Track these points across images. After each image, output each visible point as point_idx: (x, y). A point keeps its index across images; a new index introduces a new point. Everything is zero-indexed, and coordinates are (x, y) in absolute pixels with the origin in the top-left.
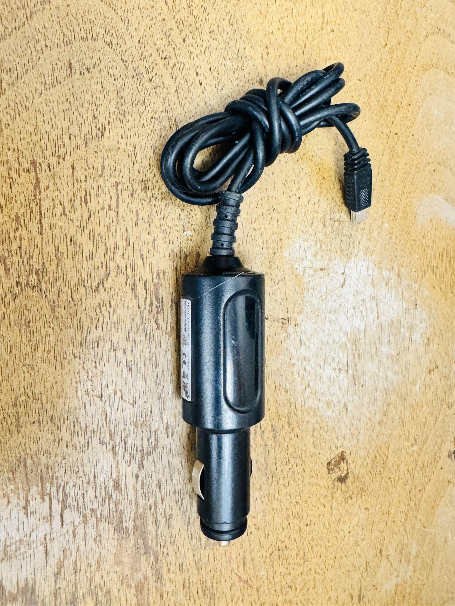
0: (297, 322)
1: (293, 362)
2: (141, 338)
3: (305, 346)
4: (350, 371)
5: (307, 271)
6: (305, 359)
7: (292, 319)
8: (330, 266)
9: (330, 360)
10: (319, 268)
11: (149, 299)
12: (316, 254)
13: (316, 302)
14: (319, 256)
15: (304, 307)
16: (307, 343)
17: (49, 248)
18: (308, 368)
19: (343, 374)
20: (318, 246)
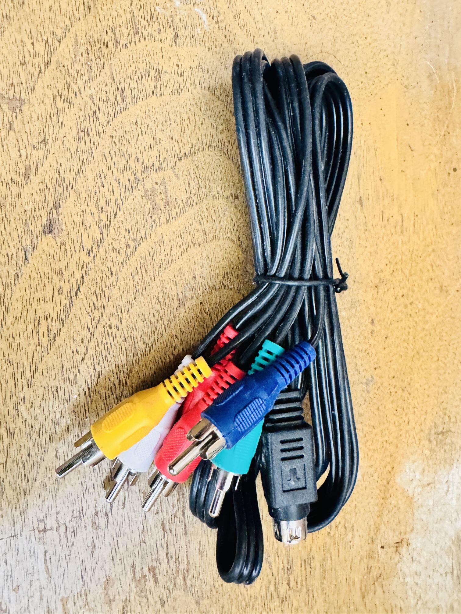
0: (410, 541)
1: (406, 580)
2: (275, 604)
3: (416, 562)
4: (455, 572)
5: (416, 490)
6: (416, 574)
7: (405, 540)
8: (436, 478)
9: (437, 568)
10: (426, 483)
11: (281, 563)
12: (424, 470)
13: (424, 517)
14: (426, 472)
15: (415, 526)
16: (418, 559)
17: (192, 545)
18: (420, 582)
19: (449, 576)
20: (425, 463)
